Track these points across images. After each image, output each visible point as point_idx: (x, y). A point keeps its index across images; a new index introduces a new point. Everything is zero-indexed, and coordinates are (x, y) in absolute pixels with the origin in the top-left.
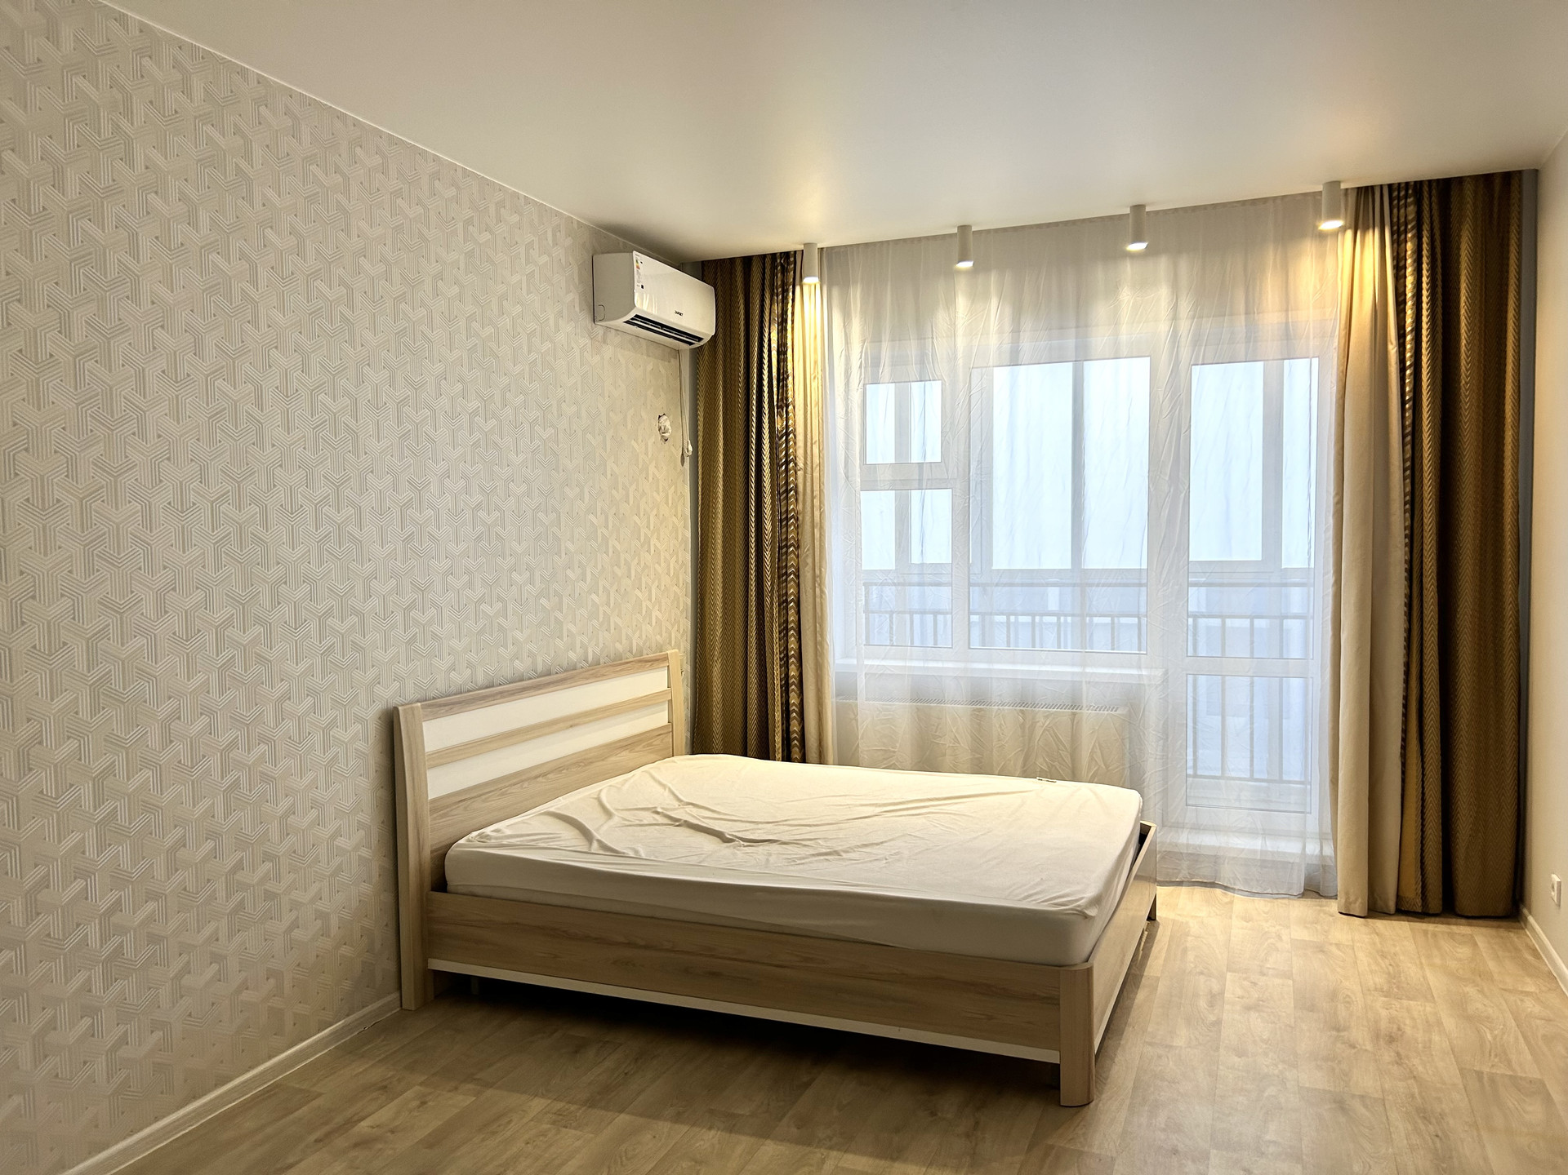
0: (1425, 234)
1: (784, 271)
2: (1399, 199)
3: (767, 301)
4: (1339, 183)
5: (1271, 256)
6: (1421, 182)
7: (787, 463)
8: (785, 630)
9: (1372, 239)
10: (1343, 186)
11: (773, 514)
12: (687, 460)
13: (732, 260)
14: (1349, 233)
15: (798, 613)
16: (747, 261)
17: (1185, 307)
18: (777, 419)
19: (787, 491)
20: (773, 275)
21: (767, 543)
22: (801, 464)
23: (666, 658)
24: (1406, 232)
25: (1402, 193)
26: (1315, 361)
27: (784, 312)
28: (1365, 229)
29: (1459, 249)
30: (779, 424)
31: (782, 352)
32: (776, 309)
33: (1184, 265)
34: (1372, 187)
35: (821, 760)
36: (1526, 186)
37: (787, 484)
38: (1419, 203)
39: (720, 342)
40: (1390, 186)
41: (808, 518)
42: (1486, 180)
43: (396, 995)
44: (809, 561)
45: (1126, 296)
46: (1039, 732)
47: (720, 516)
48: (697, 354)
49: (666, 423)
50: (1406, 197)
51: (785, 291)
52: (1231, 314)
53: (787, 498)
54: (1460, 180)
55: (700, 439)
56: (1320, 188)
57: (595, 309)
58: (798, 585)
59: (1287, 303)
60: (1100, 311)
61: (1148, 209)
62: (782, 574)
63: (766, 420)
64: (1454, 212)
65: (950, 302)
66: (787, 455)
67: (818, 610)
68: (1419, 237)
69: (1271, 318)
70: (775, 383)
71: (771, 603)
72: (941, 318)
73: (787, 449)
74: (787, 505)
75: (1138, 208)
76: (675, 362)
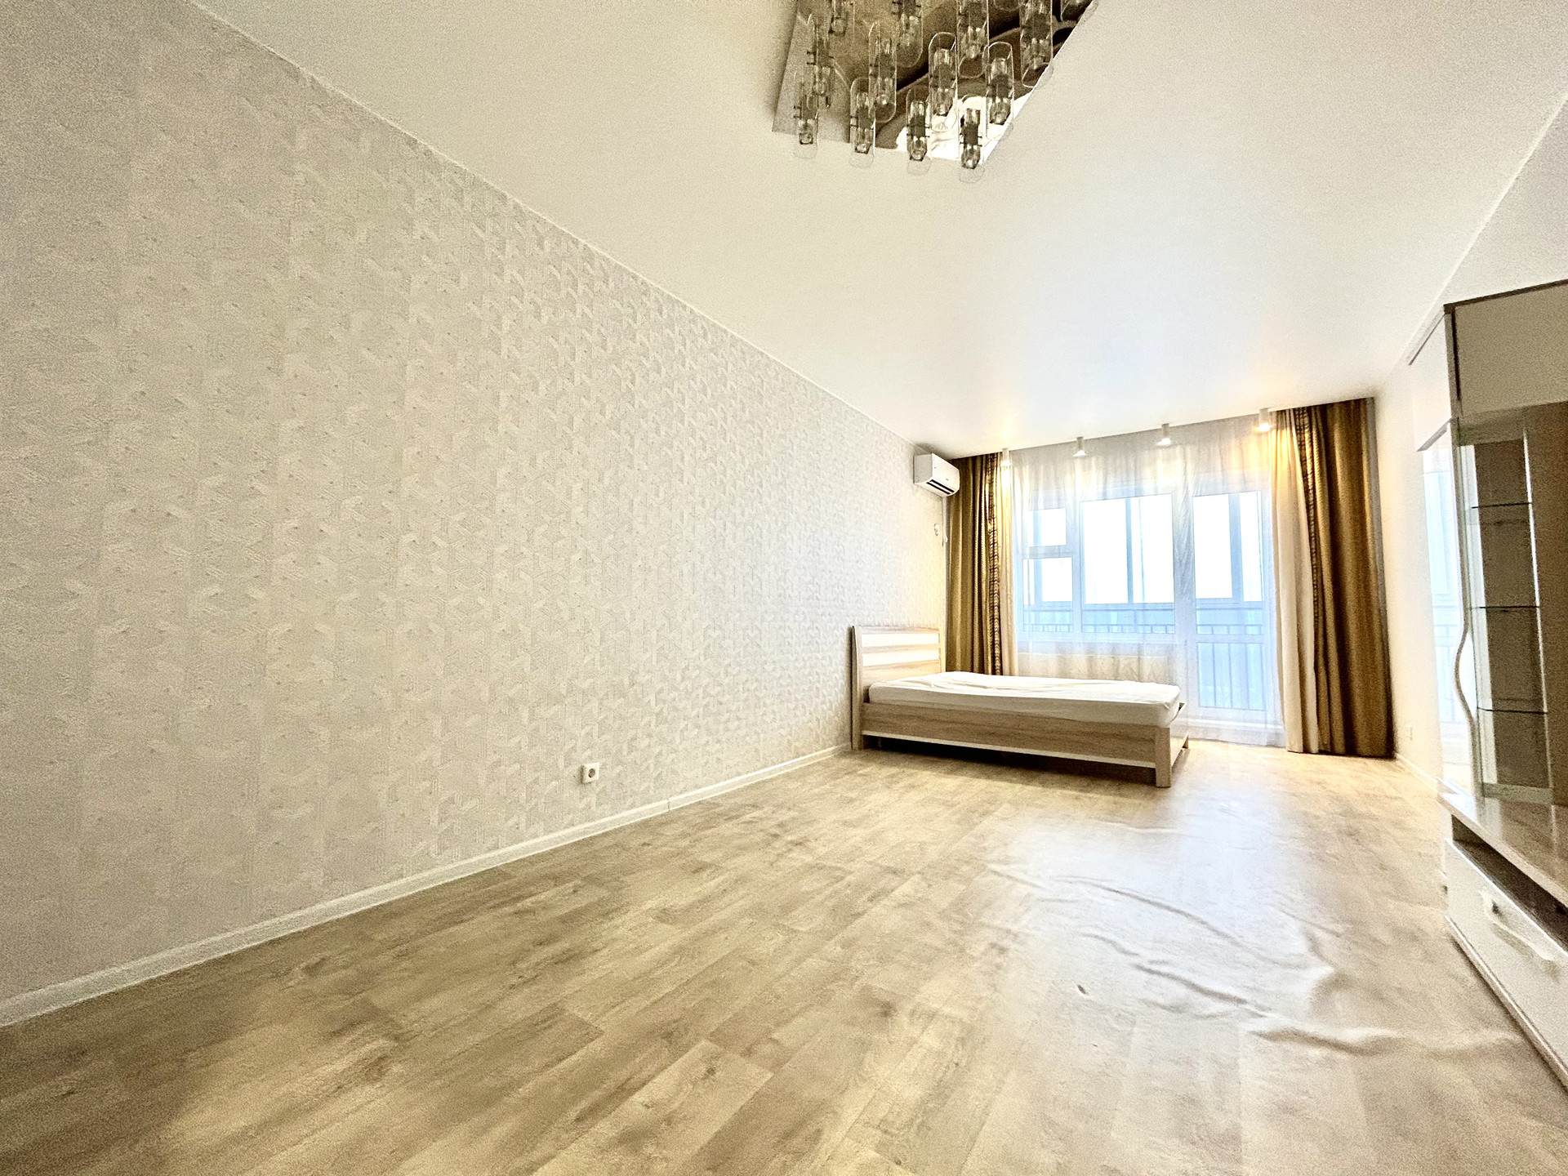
0: (1314, 432)
1: (992, 461)
2: (1299, 415)
3: (984, 474)
4: (1266, 409)
5: (1233, 443)
6: (1310, 407)
7: (994, 543)
8: (993, 619)
9: (1286, 433)
10: (1270, 410)
11: (987, 567)
12: (945, 544)
13: (967, 459)
14: (1275, 431)
15: (999, 611)
16: (974, 458)
17: (1190, 467)
18: (989, 524)
19: (994, 556)
20: (987, 463)
21: (984, 579)
22: (1000, 544)
23: (938, 630)
24: (1304, 429)
25: (1301, 412)
26: (1259, 493)
27: (992, 479)
28: (1282, 428)
29: (1333, 436)
30: (990, 527)
31: (991, 496)
32: (988, 478)
33: (1188, 449)
34: (1285, 411)
35: (1011, 674)
36: (1369, 407)
37: (994, 553)
38: (1310, 416)
39: (961, 495)
40: (1294, 409)
41: (1004, 569)
42: (1347, 403)
43: (849, 743)
44: (1005, 587)
45: (1160, 464)
46: (1122, 666)
47: (960, 568)
48: (949, 499)
49: (937, 527)
50: (1303, 414)
51: (992, 470)
52: (1214, 471)
53: (994, 560)
54: (1332, 405)
55: (951, 535)
56: (1258, 412)
57: (914, 478)
58: (999, 599)
59: (1243, 465)
60: (1147, 472)
61: (1170, 425)
62: (991, 594)
63: (983, 524)
64: (1329, 421)
65: (1073, 469)
66: (994, 540)
67: (1009, 609)
68: (1311, 430)
69: (1235, 473)
70: (987, 509)
71: (986, 607)
72: (1068, 478)
73: (994, 537)
74: (994, 562)
75: (1165, 425)
76: (940, 502)
